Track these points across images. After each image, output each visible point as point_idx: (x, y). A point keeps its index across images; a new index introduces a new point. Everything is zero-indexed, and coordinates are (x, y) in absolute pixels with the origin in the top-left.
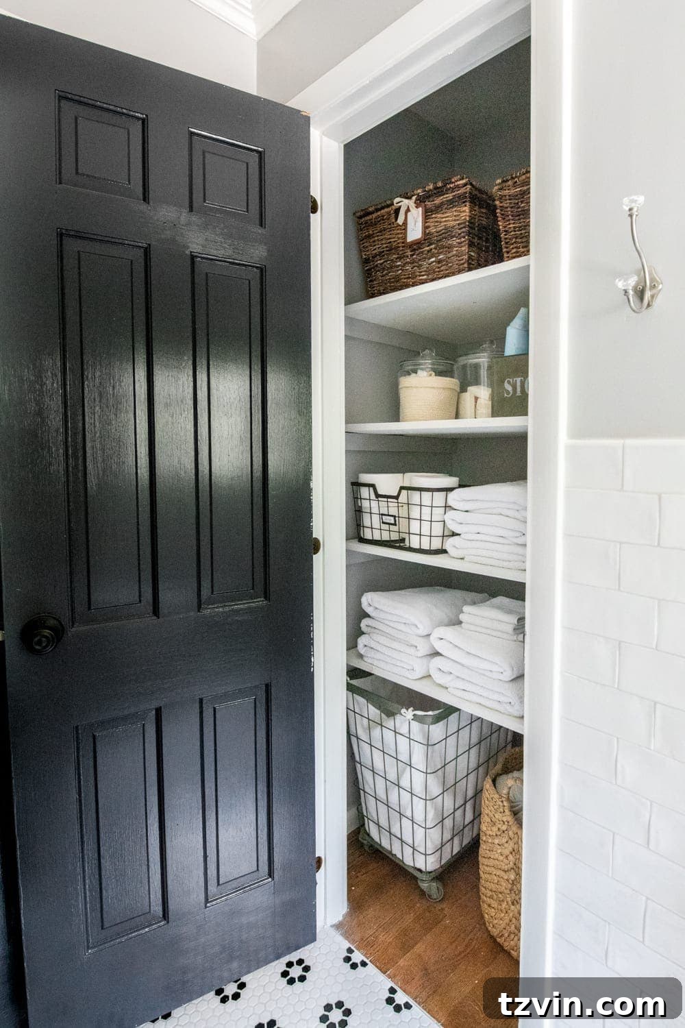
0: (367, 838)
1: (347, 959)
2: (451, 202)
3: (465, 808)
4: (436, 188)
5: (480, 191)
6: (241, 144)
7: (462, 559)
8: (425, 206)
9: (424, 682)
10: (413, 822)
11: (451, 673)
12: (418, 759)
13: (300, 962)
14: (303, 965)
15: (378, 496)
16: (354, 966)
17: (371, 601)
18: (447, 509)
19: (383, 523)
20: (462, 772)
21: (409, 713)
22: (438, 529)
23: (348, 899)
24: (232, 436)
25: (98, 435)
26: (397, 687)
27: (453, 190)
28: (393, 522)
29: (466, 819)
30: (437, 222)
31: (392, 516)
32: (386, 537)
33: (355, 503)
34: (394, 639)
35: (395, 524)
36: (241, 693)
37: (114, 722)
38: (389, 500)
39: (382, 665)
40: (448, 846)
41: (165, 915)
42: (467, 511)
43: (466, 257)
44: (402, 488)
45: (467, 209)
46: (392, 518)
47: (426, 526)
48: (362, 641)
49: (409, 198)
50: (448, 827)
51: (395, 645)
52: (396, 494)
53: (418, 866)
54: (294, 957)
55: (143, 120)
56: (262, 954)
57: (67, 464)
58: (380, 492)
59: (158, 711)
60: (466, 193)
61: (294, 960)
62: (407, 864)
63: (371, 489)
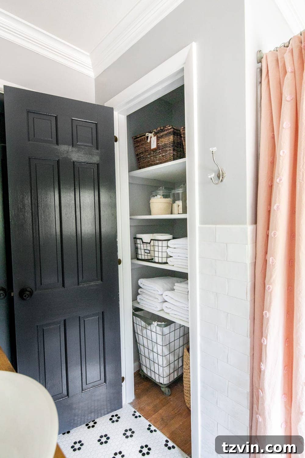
0: (143, 372)
1: (134, 415)
2: (166, 134)
3: (179, 360)
4: (161, 129)
5: (177, 130)
6: (89, 121)
7: (173, 266)
8: (157, 135)
9: (162, 312)
10: (158, 365)
11: (170, 308)
12: (160, 341)
13: (116, 415)
14: (118, 417)
15: (143, 243)
16: (136, 417)
17: (142, 282)
18: (168, 247)
19: (145, 253)
20: (177, 347)
21: (155, 323)
22: (165, 255)
23: (135, 395)
24: (89, 223)
25: (43, 225)
26: (153, 315)
27: (167, 130)
28: (148, 252)
29: (179, 365)
30: (162, 142)
31: (148, 250)
32: (146, 258)
33: (135, 245)
34: (151, 296)
35: (149, 253)
36: (94, 315)
37: (49, 324)
38: (147, 244)
39: (146, 306)
40: (172, 375)
41: (68, 395)
42: (175, 248)
43: (172, 155)
44: (151, 240)
45: (172, 137)
46: (148, 251)
47: (160, 253)
48: (139, 297)
49: (151, 133)
50: (172, 367)
51: (151, 298)
52: (149, 242)
53: (161, 382)
54: (114, 413)
55: (56, 117)
56: (102, 412)
57: (33, 236)
58: (144, 241)
59: (65, 321)
60: (171, 131)
61: (114, 415)
62: (157, 381)
63: (141, 240)
